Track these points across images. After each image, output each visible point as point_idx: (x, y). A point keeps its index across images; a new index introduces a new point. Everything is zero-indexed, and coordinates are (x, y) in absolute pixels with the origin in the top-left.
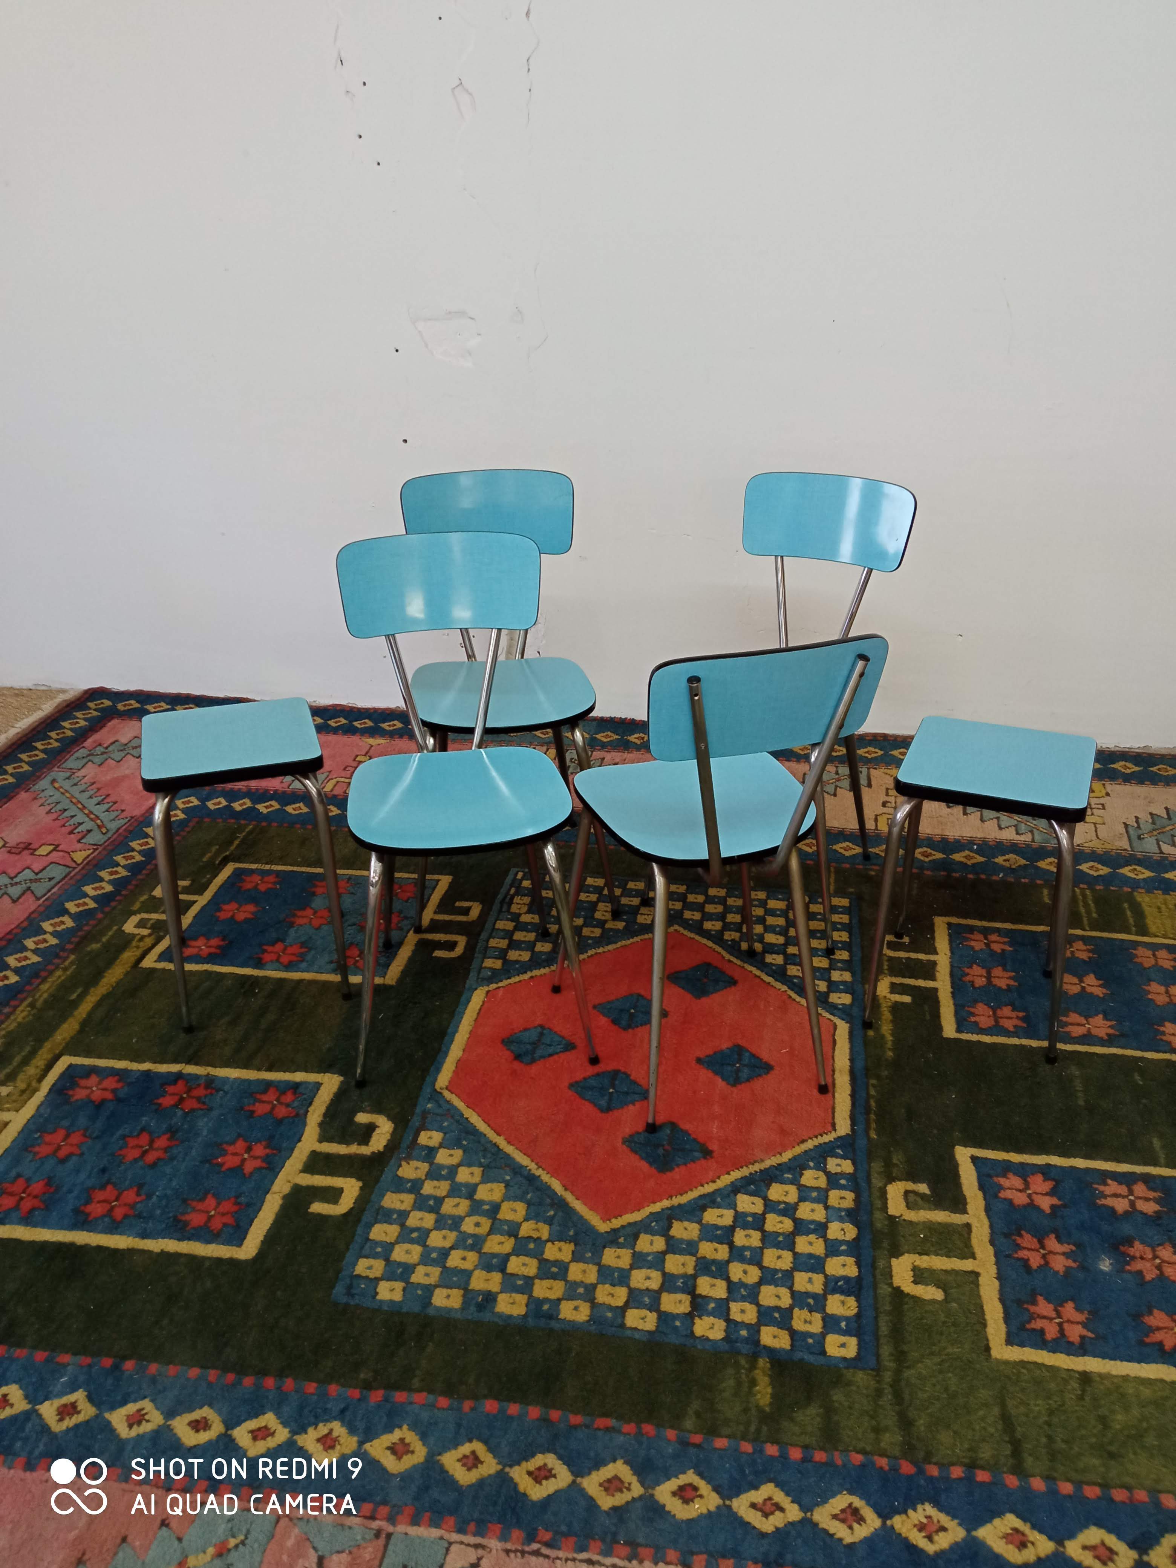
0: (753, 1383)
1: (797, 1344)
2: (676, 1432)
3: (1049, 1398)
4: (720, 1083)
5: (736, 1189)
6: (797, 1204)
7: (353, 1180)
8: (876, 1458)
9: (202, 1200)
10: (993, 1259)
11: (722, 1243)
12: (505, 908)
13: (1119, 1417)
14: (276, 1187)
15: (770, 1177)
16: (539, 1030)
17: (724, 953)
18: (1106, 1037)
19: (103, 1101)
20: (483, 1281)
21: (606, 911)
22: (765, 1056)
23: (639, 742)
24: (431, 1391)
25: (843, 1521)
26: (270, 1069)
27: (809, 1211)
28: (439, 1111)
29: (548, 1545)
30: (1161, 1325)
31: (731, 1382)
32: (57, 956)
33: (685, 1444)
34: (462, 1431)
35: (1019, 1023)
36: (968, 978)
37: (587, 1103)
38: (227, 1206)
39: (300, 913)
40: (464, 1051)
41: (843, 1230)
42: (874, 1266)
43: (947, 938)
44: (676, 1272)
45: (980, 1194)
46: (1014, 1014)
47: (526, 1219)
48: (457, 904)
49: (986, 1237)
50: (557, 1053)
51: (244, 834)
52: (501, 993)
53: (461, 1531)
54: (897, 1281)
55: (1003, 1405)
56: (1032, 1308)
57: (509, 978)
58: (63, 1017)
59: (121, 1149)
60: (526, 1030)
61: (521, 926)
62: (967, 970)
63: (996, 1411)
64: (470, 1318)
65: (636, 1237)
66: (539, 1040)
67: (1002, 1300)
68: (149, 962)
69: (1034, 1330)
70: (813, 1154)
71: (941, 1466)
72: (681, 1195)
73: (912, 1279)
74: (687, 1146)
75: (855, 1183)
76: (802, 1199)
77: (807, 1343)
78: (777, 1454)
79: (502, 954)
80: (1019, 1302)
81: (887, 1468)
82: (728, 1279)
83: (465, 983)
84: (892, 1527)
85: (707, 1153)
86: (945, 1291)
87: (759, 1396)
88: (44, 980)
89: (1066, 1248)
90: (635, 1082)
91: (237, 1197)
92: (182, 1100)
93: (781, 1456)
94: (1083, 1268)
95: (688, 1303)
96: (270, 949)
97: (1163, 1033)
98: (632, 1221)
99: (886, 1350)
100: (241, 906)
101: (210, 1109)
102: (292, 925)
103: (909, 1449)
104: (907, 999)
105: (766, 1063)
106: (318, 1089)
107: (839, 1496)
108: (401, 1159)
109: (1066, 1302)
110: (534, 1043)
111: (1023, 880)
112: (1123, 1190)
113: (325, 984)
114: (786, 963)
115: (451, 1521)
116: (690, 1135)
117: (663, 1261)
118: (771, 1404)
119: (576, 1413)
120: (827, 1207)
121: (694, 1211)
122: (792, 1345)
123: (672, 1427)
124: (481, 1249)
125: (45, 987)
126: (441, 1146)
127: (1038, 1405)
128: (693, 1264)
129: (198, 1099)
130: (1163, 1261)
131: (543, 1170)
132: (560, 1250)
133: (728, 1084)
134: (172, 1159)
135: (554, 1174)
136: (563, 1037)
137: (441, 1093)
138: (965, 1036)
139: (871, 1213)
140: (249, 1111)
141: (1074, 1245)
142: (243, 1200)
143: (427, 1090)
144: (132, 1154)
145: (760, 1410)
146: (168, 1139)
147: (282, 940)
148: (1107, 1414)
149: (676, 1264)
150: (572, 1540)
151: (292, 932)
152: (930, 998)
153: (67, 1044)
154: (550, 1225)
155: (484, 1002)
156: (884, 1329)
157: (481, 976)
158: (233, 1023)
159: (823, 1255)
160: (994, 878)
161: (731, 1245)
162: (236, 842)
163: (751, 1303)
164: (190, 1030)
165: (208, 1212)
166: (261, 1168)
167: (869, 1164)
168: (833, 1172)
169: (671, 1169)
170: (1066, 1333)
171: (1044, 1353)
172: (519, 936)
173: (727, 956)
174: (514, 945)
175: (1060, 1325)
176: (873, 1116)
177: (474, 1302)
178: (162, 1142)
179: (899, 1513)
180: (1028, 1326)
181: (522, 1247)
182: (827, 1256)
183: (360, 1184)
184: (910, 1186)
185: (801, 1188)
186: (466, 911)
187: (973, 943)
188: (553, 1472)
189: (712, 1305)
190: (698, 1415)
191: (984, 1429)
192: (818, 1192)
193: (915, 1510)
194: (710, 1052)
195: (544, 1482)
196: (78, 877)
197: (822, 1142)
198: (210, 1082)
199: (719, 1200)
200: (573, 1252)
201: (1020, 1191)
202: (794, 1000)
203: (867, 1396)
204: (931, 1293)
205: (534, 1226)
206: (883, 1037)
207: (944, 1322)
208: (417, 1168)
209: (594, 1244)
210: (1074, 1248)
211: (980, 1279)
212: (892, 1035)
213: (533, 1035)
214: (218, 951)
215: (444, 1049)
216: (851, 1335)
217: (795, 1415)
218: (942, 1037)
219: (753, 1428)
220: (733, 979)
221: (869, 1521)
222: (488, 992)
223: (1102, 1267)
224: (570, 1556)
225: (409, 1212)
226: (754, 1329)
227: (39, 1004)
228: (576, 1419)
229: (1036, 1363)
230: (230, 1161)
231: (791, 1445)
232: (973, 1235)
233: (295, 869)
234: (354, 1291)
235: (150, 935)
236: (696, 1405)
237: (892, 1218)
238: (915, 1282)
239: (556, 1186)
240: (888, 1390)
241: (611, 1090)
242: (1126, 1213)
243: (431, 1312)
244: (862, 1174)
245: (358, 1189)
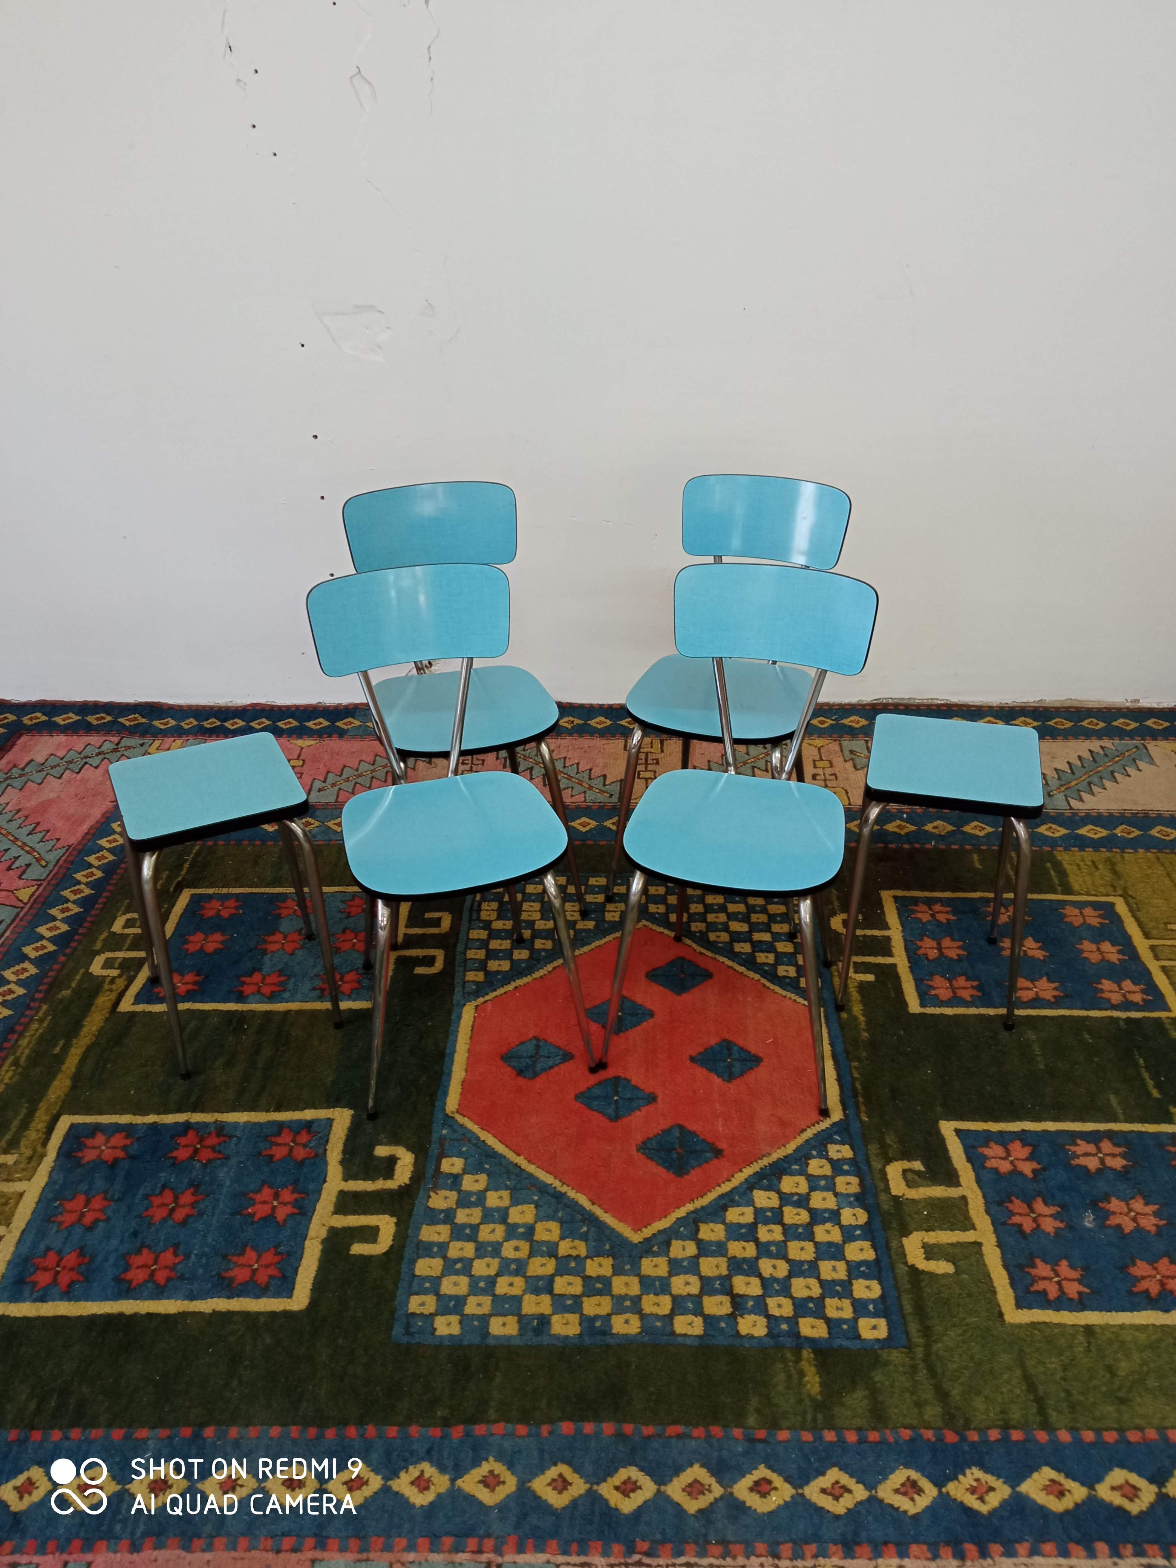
0: (802, 1374)
1: (833, 1331)
2: (741, 1430)
3: (1062, 1355)
4: (716, 1080)
5: (751, 1185)
6: (808, 1194)
7: (387, 1217)
8: (922, 1431)
9: (242, 1253)
10: (991, 1227)
11: (747, 1241)
12: (475, 916)
13: (1123, 1364)
14: (312, 1233)
15: (778, 1170)
16: (534, 1042)
17: (694, 946)
18: (1053, 1000)
19: (116, 1161)
20: (534, 1305)
21: (574, 911)
22: (753, 1049)
23: (569, 726)
24: (508, 1421)
25: (905, 1494)
26: (278, 1109)
27: (822, 1200)
28: (455, 1136)
29: (647, 1554)
30: (1145, 1274)
31: (782, 1376)
32: (28, 1007)
33: (752, 1441)
34: (546, 1456)
35: (975, 993)
36: (921, 951)
37: (595, 1113)
38: (269, 1258)
39: (270, 939)
40: (466, 1071)
41: (854, 1215)
42: (888, 1248)
43: (896, 911)
44: (711, 1275)
45: (969, 1166)
46: (968, 984)
47: (562, 1238)
48: (427, 915)
49: (982, 1208)
50: (557, 1065)
51: (192, 855)
52: (489, 1006)
53: (565, 1552)
54: (911, 1260)
55: (1023, 1367)
56: (1034, 1272)
57: (495, 990)
58: (52, 1073)
59: (147, 1209)
60: (522, 1043)
61: (494, 934)
62: (919, 943)
63: (1019, 1372)
64: (529, 1343)
65: (668, 1244)
66: (537, 1053)
67: (1006, 1266)
68: (126, 1005)
69: (1037, 1292)
70: (813, 1143)
71: (981, 1431)
72: (702, 1197)
73: (924, 1256)
74: (698, 1148)
75: (857, 1167)
76: (812, 1189)
77: (842, 1329)
78: (835, 1439)
79: (482, 966)
80: (1021, 1267)
81: (934, 1439)
82: (760, 1276)
83: (452, 999)
84: (948, 1493)
85: (718, 1153)
86: (954, 1264)
87: (809, 1386)
88: (21, 1035)
89: (1052, 1210)
90: (636, 1088)
91: (276, 1247)
92: (196, 1151)
93: (839, 1441)
94: (1070, 1227)
95: (729, 1305)
96: (248, 980)
97: (1102, 991)
98: (661, 1228)
99: (913, 1327)
100: (207, 936)
101: (227, 1158)
102: (264, 952)
103: (949, 1419)
104: (870, 978)
105: (754, 1056)
106: (331, 1126)
107: (897, 1472)
108: (429, 1190)
109: (1060, 1260)
110: (532, 1057)
111: (953, 847)
112: (1091, 1148)
113: (313, 1013)
114: (754, 951)
115: (553, 1544)
116: (698, 1136)
117: (698, 1265)
118: (821, 1393)
119: (646, 1424)
120: (836, 1195)
121: (717, 1211)
122: (829, 1333)
123: (737, 1426)
124: (525, 1273)
125: (24, 1042)
126: (465, 1171)
127: (1053, 1363)
128: (726, 1264)
129: (213, 1148)
130: (1138, 1214)
131: (568, 1186)
132: (600, 1265)
133: (724, 1080)
134: (201, 1214)
135: (579, 1189)
136: (559, 1048)
137: (453, 1118)
138: (929, 1010)
139: (876, 1196)
140: (267, 1155)
141: (1059, 1206)
142: (282, 1249)
143: (439, 1116)
144: (160, 1214)
145: (813, 1400)
146: (193, 1194)
147: (260, 970)
148: (1112, 1362)
149: (711, 1266)
150: (668, 1546)
151: (266, 958)
152: (889, 974)
153: (63, 1102)
154: (586, 1241)
155: (475, 1017)
156: (908, 1308)
157: (466, 990)
158: (230, 1064)
159: (841, 1242)
160: (928, 846)
161: (756, 1241)
162: (186, 866)
163: (785, 1297)
164: (187, 1076)
165: (251, 1266)
166: (293, 1214)
167: (866, 1146)
168: (835, 1158)
169: (688, 1173)
170: (1065, 1290)
171: (1050, 1312)
172: (494, 944)
173: (698, 949)
174: (492, 955)
175: (1059, 1283)
176: (861, 1099)
177: (530, 1327)
178: (187, 1198)
179: (952, 1480)
180: (1032, 1289)
181: (565, 1265)
182: (844, 1242)
183: (394, 1220)
184: (907, 1165)
185: (810, 1178)
186: (437, 923)
187: (920, 915)
188: (638, 1484)
189: (751, 1303)
190: (758, 1411)
191: (1011, 1391)
192: (826, 1180)
193: (964, 1475)
194: (701, 1049)
195: (632, 1495)
196: (29, 917)
197: (819, 1129)
198: (221, 1128)
199: (737, 1198)
200: (613, 1265)
201: (1003, 1159)
202: (768, 988)
203: (905, 1373)
204: (943, 1267)
205: (571, 1245)
206: (855, 1018)
207: (960, 1294)
208: (446, 1198)
209: (630, 1256)
210: (1059, 1209)
211: (983, 1248)
212: (864, 1015)
213: (530, 1048)
214: (196, 987)
215: (446, 1071)
216: (879, 1316)
217: (844, 1400)
218: (909, 1013)
219: (809, 1417)
220: (708, 971)
221: (927, 1492)
222: (477, 1007)
223: (1087, 1224)
224: (670, 1562)
225: (448, 1243)
226: (793, 1321)
227: (22, 1062)
228: (647, 1430)
229: (1044, 1323)
230: (261, 1210)
231: (847, 1429)
232: (970, 1206)
233: (254, 890)
234: (412, 1330)
235: (120, 976)
236: (754, 1402)
237: (896, 1198)
238: (927, 1258)
239: (583, 1200)
240: (921, 1365)
241: (616, 1098)
242: (1099, 1170)
243: (491, 1342)
244: (860, 1159)
245: (393, 1225)
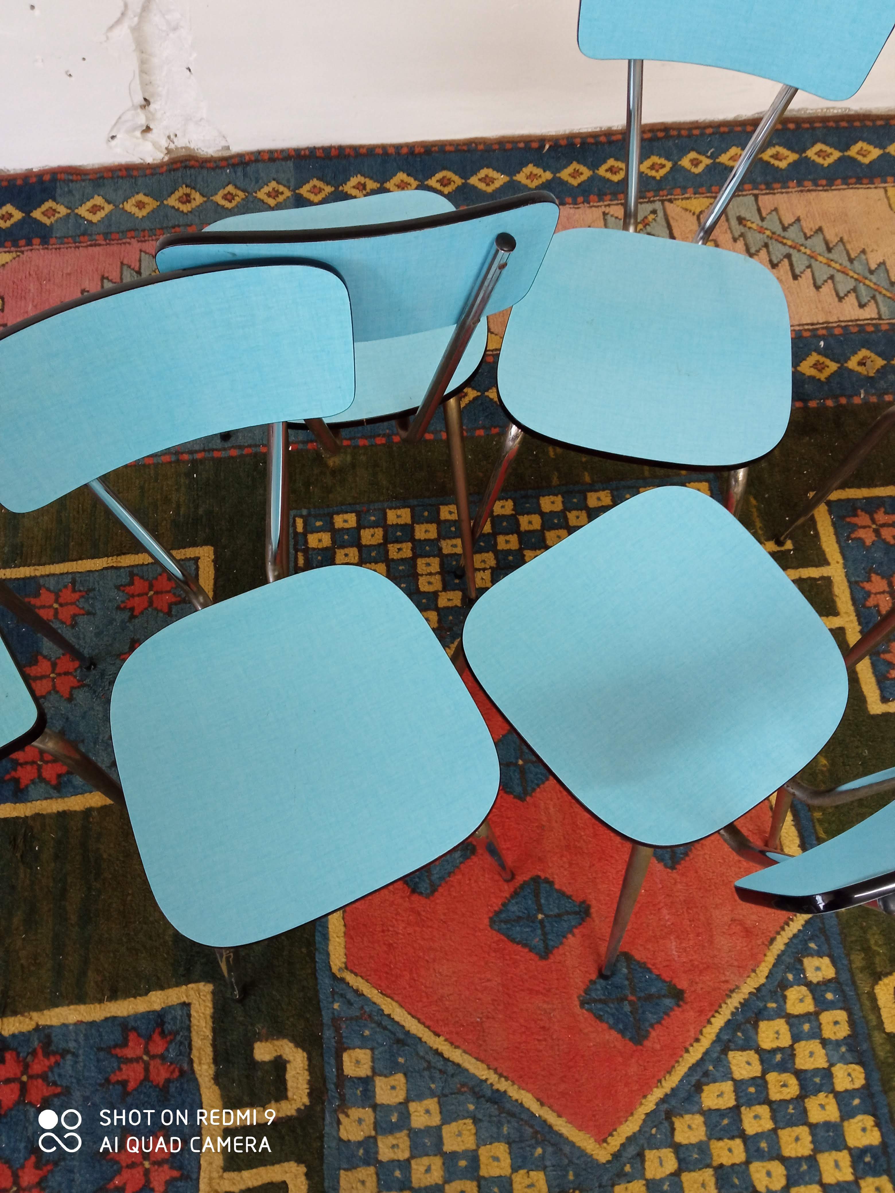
4: (657, 867)
5: (724, 1045)
6: (792, 1048)
7: (295, 1166)
11: (732, 1138)
15: (753, 1012)
21: (430, 574)
26: (114, 995)
27: (809, 1056)
28: (352, 1012)
36: (871, 602)
37: (519, 947)
39: (34, 671)
41: (849, 1075)
42: (893, 1121)
43: (832, 531)
47: (515, 1169)
50: (457, 867)
62: (867, 586)
65: (641, 1156)
70: (787, 960)
72: (669, 1074)
74: (653, 990)
75: (841, 993)
76: (796, 1038)
85: (678, 995)
90: (562, 896)
92: (23, 1090)
98: (629, 1134)
106: (189, 1016)
108: (336, 1110)
116: (650, 971)
117: (681, 1187)
120: (824, 1044)
121: (690, 1094)
126: (375, 1072)
128: (713, 1180)
129: (44, 1077)
131: (507, 1078)
133: (666, 867)
135: (521, 1083)
137: (343, 980)
138: (892, 708)
139: (869, 1037)
140: (118, 1082)
143: (325, 982)
146: (36, 1169)
154: (544, 1168)
158: (31, 921)
159: (838, 1120)
160: (856, 400)
161: (743, 1136)
166: (174, 1180)
167: (848, 955)
168: (815, 981)
169: (646, 1037)
178: (30, 1175)
182: (843, 1120)
183: (303, 1169)
185: (790, 1020)
187: (862, 534)
192: (809, 1021)
197: (790, 935)
198: (47, 1041)
199: (711, 1068)
205: (527, 1180)
208: (360, 1120)
209: (600, 1185)
218: (869, 714)
230: (131, 1180)
237: (892, 1038)
239: (529, 1101)
241: (540, 916)
244: (845, 977)
245: (303, 1178)
